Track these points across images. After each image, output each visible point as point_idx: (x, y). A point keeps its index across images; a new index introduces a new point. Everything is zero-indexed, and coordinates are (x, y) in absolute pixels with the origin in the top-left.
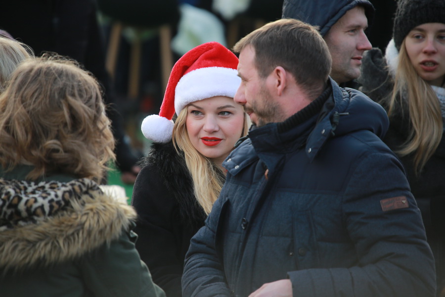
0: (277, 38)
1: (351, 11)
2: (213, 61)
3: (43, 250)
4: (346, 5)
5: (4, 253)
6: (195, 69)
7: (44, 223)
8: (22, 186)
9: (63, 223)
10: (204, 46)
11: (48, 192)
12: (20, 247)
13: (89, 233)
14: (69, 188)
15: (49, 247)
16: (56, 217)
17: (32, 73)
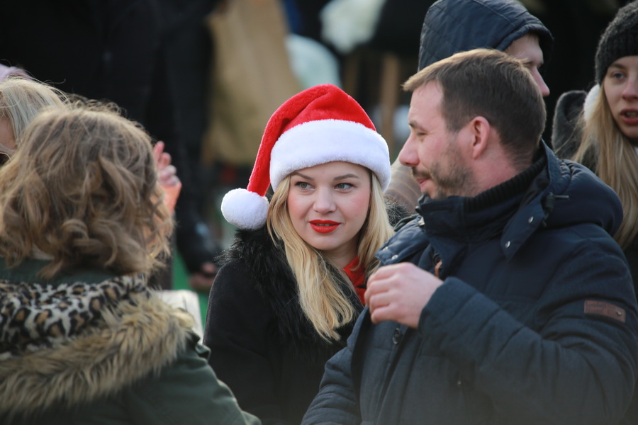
0: (478, 76)
1: (519, 41)
2: (328, 112)
3: (61, 387)
4: (512, 32)
5: (6, 393)
6: (302, 123)
7: (62, 347)
8: (32, 292)
9: (89, 346)
10: (314, 90)
11: (69, 300)
12: (28, 384)
13: (128, 358)
14: (100, 292)
15: (70, 382)
16: (81, 337)
17: (53, 127)
